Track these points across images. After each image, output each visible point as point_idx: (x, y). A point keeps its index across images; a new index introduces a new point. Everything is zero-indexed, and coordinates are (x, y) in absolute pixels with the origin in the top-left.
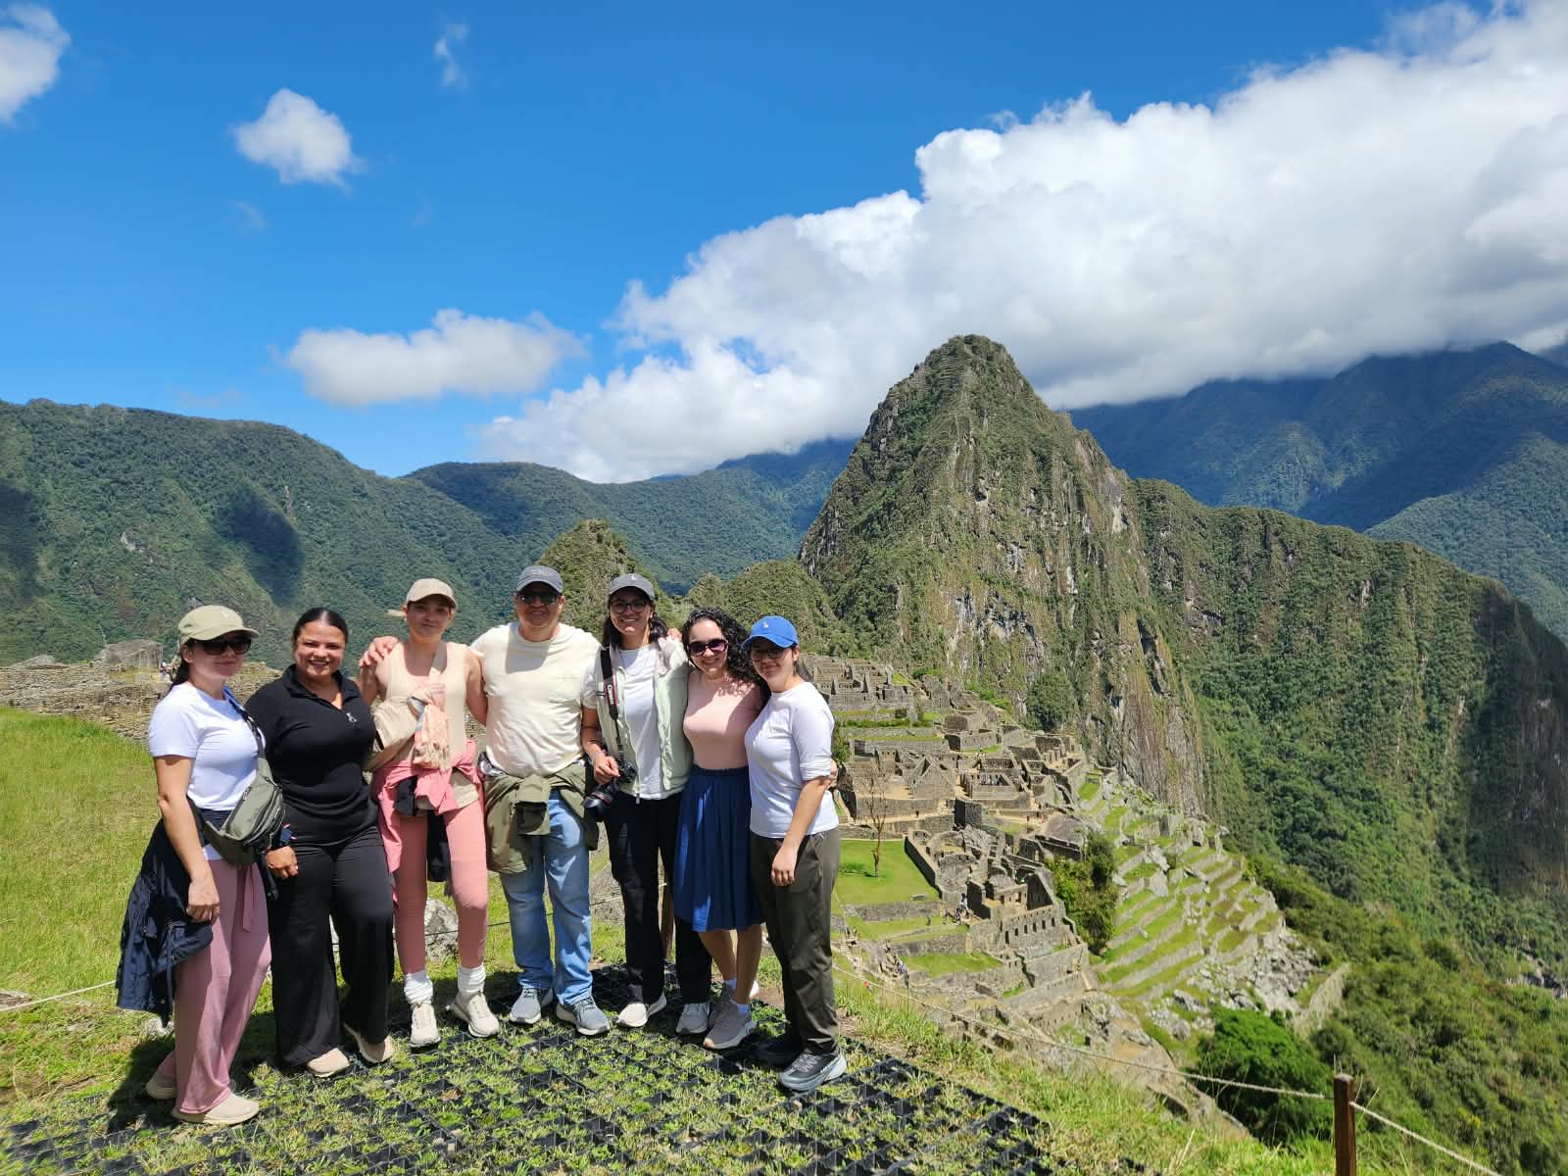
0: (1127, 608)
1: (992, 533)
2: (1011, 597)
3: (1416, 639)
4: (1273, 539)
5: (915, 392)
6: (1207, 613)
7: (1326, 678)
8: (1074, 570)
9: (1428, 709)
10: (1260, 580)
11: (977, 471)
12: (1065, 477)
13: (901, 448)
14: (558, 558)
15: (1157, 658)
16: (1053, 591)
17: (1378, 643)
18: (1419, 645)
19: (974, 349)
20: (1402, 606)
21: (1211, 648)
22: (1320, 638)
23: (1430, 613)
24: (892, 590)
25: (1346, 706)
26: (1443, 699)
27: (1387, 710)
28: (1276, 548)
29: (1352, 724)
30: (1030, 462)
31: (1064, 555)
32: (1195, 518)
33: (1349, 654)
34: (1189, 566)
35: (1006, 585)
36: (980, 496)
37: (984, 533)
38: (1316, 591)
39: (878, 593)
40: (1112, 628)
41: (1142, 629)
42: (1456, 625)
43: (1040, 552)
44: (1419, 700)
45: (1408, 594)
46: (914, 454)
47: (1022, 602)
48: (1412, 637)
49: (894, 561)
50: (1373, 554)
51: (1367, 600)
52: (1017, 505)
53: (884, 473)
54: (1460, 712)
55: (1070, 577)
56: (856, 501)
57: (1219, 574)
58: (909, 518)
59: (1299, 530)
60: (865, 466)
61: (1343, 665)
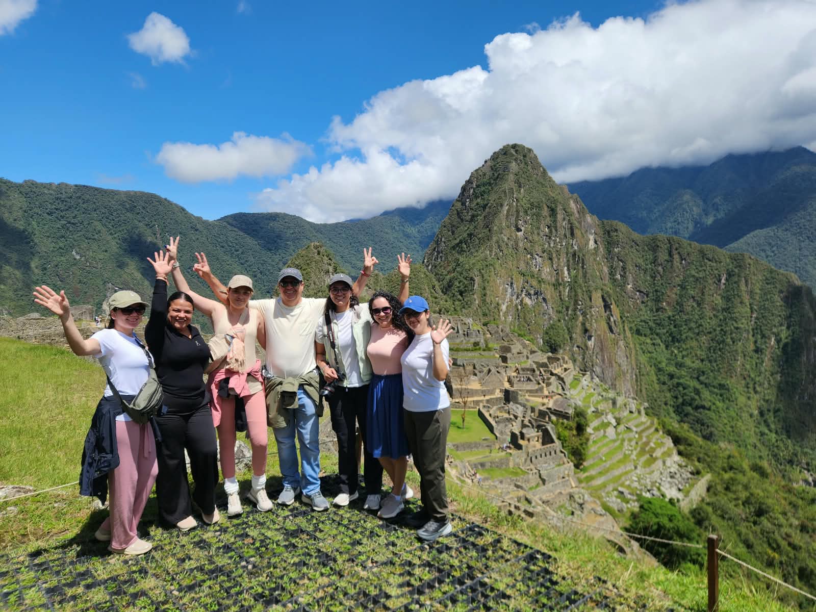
0: (596, 289)
1: (525, 249)
2: (535, 283)
3: (750, 304)
4: (674, 252)
5: (485, 175)
6: (639, 291)
7: (701, 325)
8: (568, 270)
9: (756, 342)
10: (667, 273)
11: (517, 217)
12: (564, 219)
13: (477, 204)
14: (297, 263)
15: (612, 315)
16: (557, 280)
17: (729, 307)
18: (751, 308)
19: (516, 151)
20: (743, 288)
21: (641, 310)
22: (699, 305)
23: (758, 291)
24: (472, 279)
25: (712, 340)
26: (763, 336)
27: (733, 342)
28: (676, 257)
29: (714, 350)
30: (545, 212)
31: (563, 260)
32: (633, 241)
33: (714, 312)
34: (630, 267)
35: (532, 276)
36: (519, 230)
37: (521, 249)
38: (697, 280)
39: (465, 281)
40: (588, 299)
41: (604, 300)
42: (771, 297)
43: (551, 259)
44: (750, 337)
45: (746, 281)
46: (484, 207)
47: (540, 286)
48: (748, 304)
49: (473, 264)
50: (728, 260)
51: (724, 284)
52: (538, 234)
53: (468, 218)
54: (772, 343)
55: (566, 273)
56: (453, 233)
57: (645, 271)
58: (482, 241)
59: (689, 248)
60: (458, 214)
61: (711, 318)
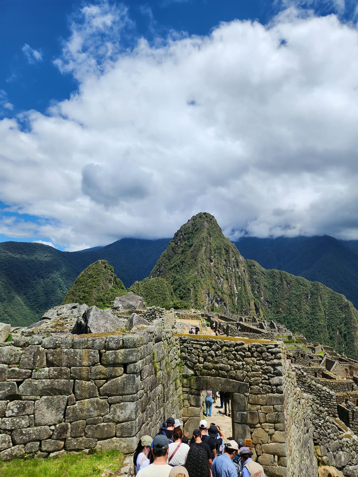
0: (252, 299)
1: (215, 273)
2: (220, 294)
3: (324, 311)
4: (284, 280)
5: (189, 228)
6: (267, 301)
7: (301, 323)
8: (236, 286)
9: (329, 333)
10: (281, 291)
11: (211, 253)
12: (233, 257)
13: (185, 244)
15: (260, 315)
16: (231, 292)
17: (314, 312)
18: (325, 313)
19: (206, 216)
20: (320, 301)
21: (269, 312)
22: (299, 310)
23: (327, 304)
24: (189, 289)
25: (307, 331)
26: (333, 330)
27: (319, 333)
28: (284, 282)
29: (309, 337)
30: (223, 252)
31: (233, 281)
32: (262, 272)
33: (307, 315)
34: (262, 287)
35: (219, 290)
36: (211, 261)
37: (213, 273)
38: (297, 296)
39: (183, 290)
40: (248, 305)
41: (255, 306)
42: (334, 308)
43: (227, 279)
44: (327, 330)
45: (321, 298)
46: (191, 246)
47: (223, 295)
48: (323, 311)
49: (189, 280)
50: (310, 286)
51: (310, 299)
52: (221, 264)
53: (180, 252)
54: (338, 334)
55: (235, 288)
56: (169, 260)
57: (269, 289)
58: (191, 266)
59: (290, 277)
60: (173, 249)
61: (305, 319)
